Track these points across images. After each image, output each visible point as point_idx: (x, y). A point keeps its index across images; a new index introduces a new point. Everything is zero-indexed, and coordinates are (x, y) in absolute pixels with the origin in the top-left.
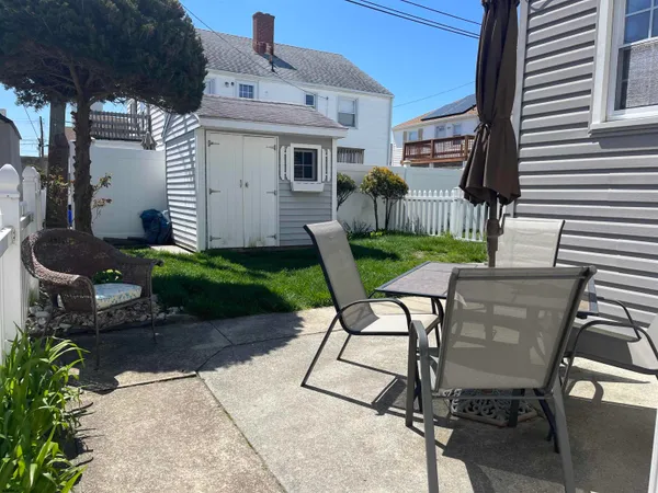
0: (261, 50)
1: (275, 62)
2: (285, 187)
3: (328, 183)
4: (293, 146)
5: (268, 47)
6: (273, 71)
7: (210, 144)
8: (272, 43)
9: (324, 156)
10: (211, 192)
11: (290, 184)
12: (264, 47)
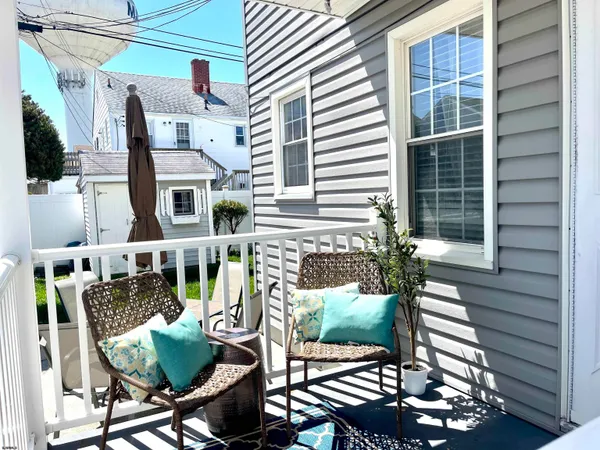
0: (198, 90)
1: (211, 99)
2: (168, 222)
3: (204, 215)
4: (171, 189)
5: (205, 88)
6: (206, 108)
7: (99, 194)
8: (208, 83)
9: (199, 194)
10: (102, 231)
11: (170, 219)
12: (201, 87)
